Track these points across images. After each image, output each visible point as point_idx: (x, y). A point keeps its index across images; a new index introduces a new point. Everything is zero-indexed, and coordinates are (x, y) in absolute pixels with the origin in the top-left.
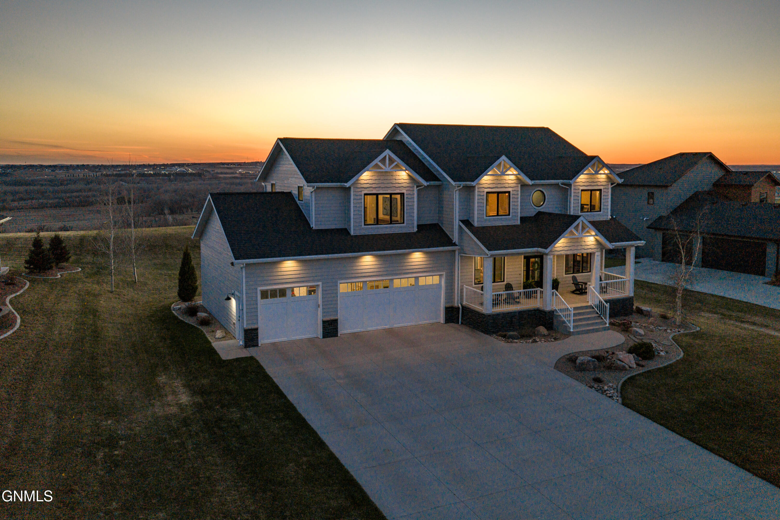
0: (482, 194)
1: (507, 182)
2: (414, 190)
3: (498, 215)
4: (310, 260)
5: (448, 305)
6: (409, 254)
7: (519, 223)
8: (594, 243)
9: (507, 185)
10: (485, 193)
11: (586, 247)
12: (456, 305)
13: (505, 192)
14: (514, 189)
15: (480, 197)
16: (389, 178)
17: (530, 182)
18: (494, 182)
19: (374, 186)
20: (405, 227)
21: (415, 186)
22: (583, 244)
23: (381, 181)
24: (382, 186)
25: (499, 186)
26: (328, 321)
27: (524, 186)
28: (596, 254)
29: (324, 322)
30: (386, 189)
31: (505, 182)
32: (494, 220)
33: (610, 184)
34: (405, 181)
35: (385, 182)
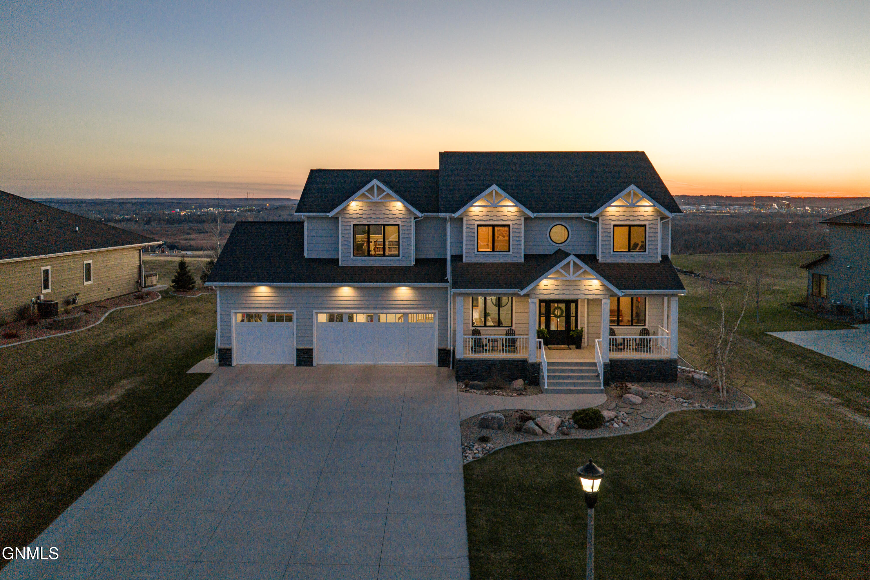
0: (472, 227)
1: (505, 214)
2: (411, 222)
3: (493, 251)
4: (284, 287)
5: (442, 347)
6: (394, 288)
7: (522, 260)
8: (600, 288)
9: (505, 218)
10: (476, 226)
11: (587, 292)
12: (449, 348)
13: (504, 226)
14: (515, 222)
15: (469, 230)
16: (380, 208)
17: (531, 215)
18: (487, 214)
19: (364, 216)
20: (399, 260)
21: (413, 218)
22: (583, 288)
23: (371, 212)
24: (374, 216)
25: (495, 218)
26: (303, 350)
27: (527, 219)
28: (604, 301)
29: (298, 350)
30: (379, 220)
31: (503, 214)
32: (489, 256)
33: (659, 219)
34: (401, 212)
35: (377, 212)
